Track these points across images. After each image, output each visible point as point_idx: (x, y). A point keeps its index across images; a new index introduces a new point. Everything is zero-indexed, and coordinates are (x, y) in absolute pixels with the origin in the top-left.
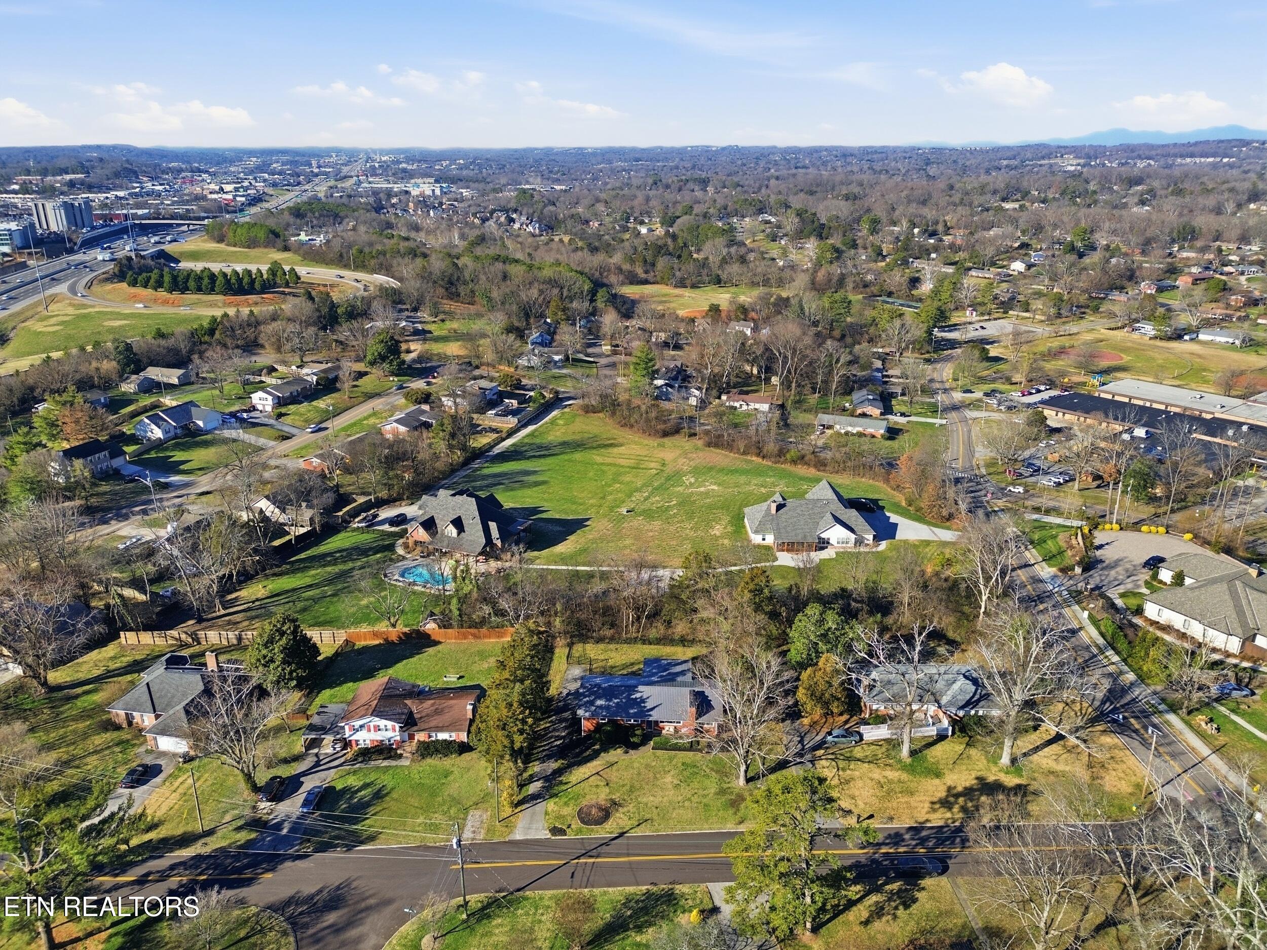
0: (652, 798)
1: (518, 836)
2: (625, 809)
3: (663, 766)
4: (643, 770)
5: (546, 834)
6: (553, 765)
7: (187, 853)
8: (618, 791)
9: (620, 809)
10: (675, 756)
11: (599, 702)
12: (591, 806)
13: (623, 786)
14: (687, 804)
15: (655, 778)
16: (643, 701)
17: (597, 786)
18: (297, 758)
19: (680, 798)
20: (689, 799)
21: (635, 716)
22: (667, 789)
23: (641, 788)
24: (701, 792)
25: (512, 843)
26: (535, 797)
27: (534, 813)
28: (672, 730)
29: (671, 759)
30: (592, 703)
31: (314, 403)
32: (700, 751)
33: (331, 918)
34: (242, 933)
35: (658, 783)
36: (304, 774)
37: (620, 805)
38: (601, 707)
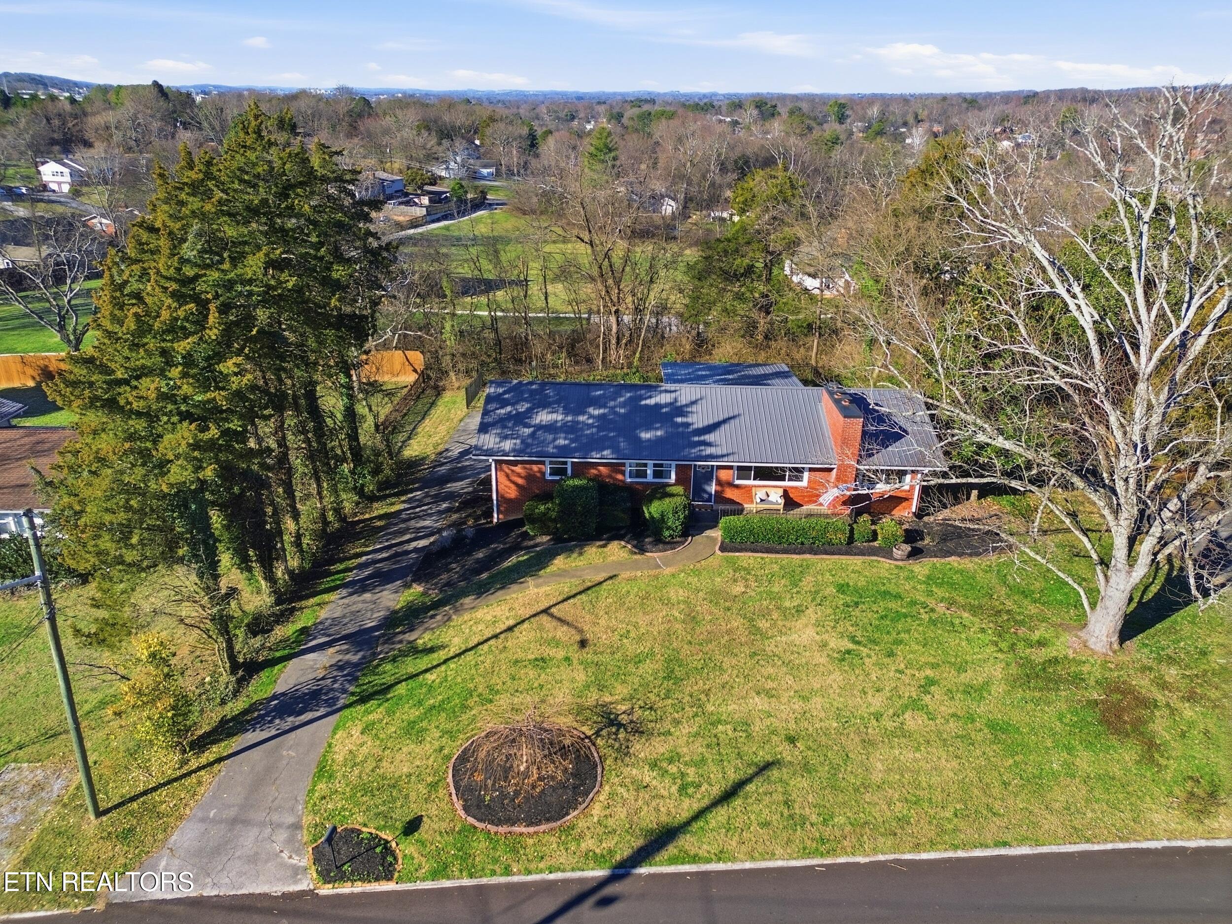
0: (759, 703)
2: (659, 747)
3: (775, 597)
4: (703, 608)
8: (620, 676)
9: (640, 748)
10: (805, 569)
11: (543, 417)
12: (513, 738)
13: (638, 660)
14: (913, 721)
15: (754, 630)
16: (679, 410)
17: (541, 662)
19: (877, 702)
20: (915, 705)
21: (656, 448)
22: (811, 669)
23: (710, 665)
24: (950, 677)
28: (776, 497)
29: (794, 578)
30: (520, 419)
32: (886, 553)
35: (770, 647)
37: (638, 730)
38: (550, 428)
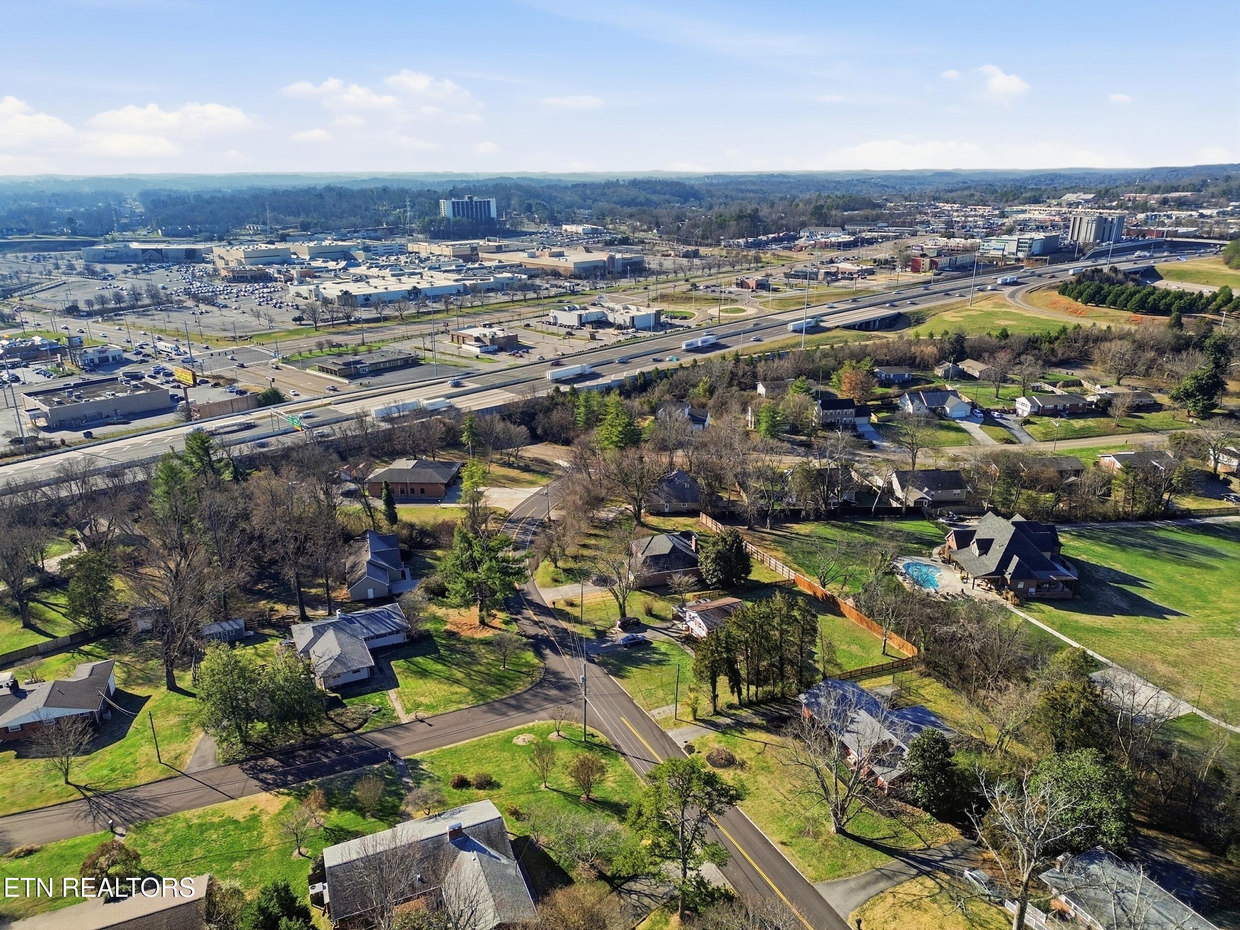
1: (670, 734)
5: (682, 745)
6: (757, 720)
7: (564, 624)
9: (739, 770)
12: (728, 754)
17: (752, 749)
18: (663, 619)
23: (772, 773)
25: (664, 734)
26: (715, 726)
27: (698, 731)
31: (1072, 421)
33: (554, 692)
34: (524, 670)
36: (654, 629)
